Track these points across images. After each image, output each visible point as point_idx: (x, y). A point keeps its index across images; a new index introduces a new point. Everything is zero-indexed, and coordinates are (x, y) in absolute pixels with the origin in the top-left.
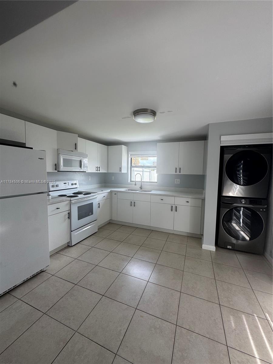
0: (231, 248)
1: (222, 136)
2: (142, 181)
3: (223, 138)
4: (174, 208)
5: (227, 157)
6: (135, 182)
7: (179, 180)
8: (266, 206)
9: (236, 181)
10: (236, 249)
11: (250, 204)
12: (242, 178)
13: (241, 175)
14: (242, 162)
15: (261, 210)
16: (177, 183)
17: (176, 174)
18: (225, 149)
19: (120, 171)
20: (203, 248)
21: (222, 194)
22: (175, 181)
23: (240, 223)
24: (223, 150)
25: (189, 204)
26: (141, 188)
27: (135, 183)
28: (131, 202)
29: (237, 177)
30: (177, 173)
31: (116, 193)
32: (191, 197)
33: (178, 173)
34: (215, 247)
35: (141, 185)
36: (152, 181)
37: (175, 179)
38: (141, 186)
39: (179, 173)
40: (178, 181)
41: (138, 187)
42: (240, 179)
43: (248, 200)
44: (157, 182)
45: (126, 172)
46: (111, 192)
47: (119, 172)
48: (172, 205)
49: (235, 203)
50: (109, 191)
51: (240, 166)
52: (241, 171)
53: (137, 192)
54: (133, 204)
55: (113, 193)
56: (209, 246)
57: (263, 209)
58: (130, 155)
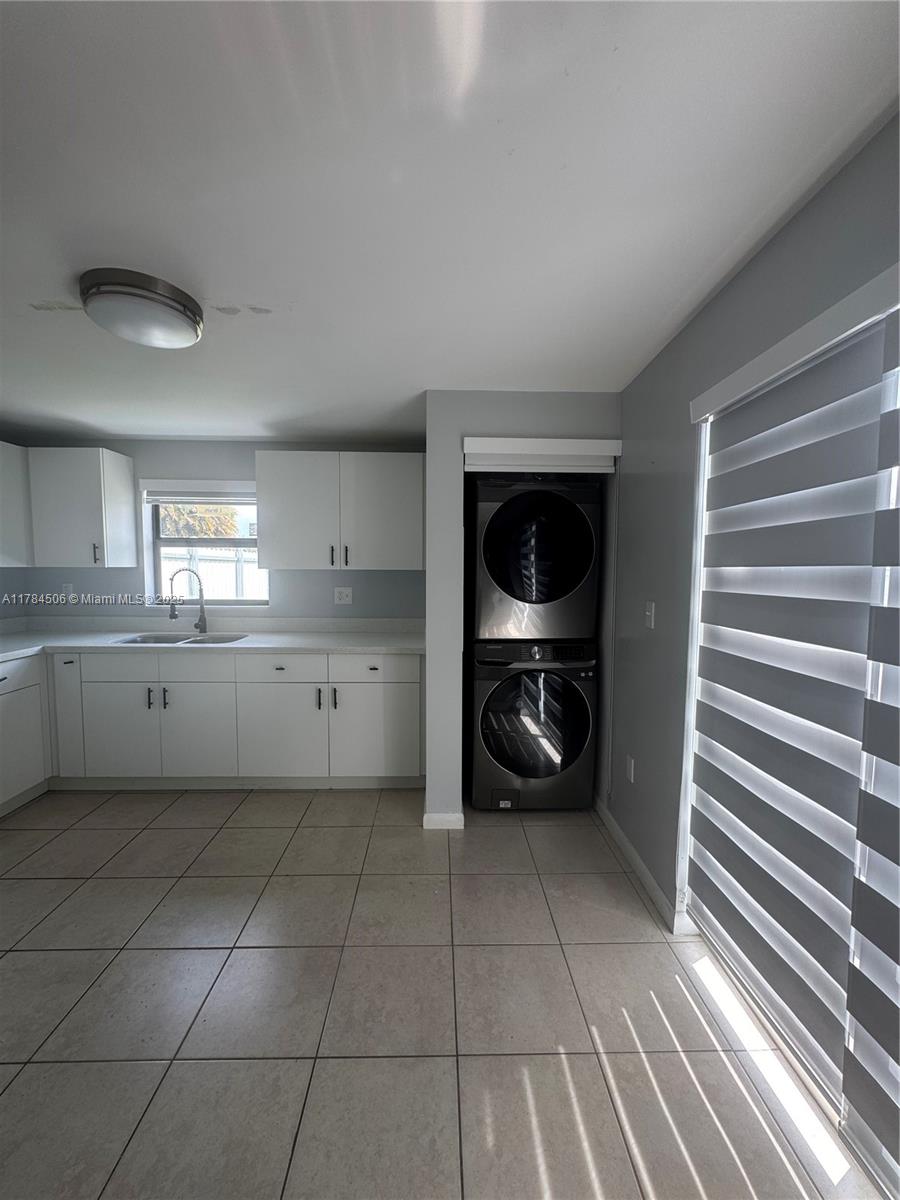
0: (509, 806)
1: (466, 439)
2: (205, 598)
3: (472, 445)
4: (326, 698)
5: (487, 509)
6: (173, 604)
7: (348, 591)
8: (594, 662)
9: (518, 592)
10: (524, 807)
11: (555, 660)
12: (534, 581)
13: (533, 571)
14: (534, 528)
15: (583, 675)
16: (343, 602)
17: (332, 568)
18: (478, 482)
19: (95, 561)
20: (425, 827)
21: (478, 635)
22: (336, 595)
23: (539, 717)
24: (475, 485)
25: (378, 676)
26: (202, 626)
27: (173, 609)
28: (150, 691)
29: (521, 576)
30: (337, 567)
31: (72, 657)
32: (383, 649)
33: (339, 565)
34: (462, 816)
35: (199, 614)
36: (244, 598)
37: (337, 590)
38: (202, 619)
39: (344, 567)
40: (345, 595)
41: (185, 624)
42: (528, 582)
43: (548, 647)
44: (266, 603)
45: (128, 562)
46: (46, 655)
47: (92, 564)
48: (319, 686)
49: (516, 661)
50: (35, 649)
51: (530, 541)
52: (533, 557)
53: (180, 644)
54: (157, 697)
55: (59, 660)
56: (445, 815)
57: (586, 670)
58: (150, 493)
